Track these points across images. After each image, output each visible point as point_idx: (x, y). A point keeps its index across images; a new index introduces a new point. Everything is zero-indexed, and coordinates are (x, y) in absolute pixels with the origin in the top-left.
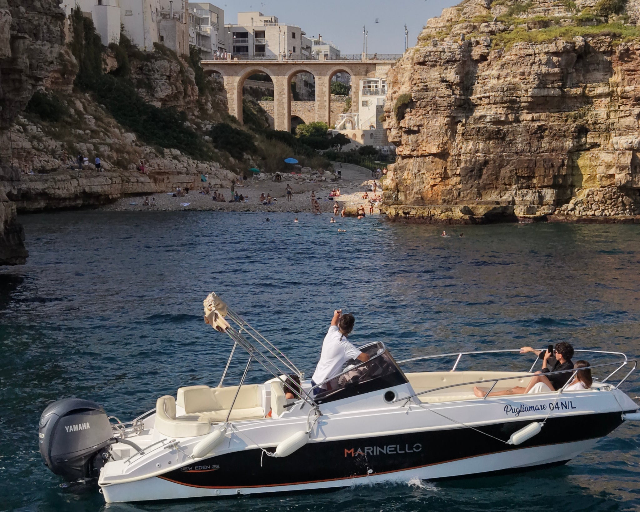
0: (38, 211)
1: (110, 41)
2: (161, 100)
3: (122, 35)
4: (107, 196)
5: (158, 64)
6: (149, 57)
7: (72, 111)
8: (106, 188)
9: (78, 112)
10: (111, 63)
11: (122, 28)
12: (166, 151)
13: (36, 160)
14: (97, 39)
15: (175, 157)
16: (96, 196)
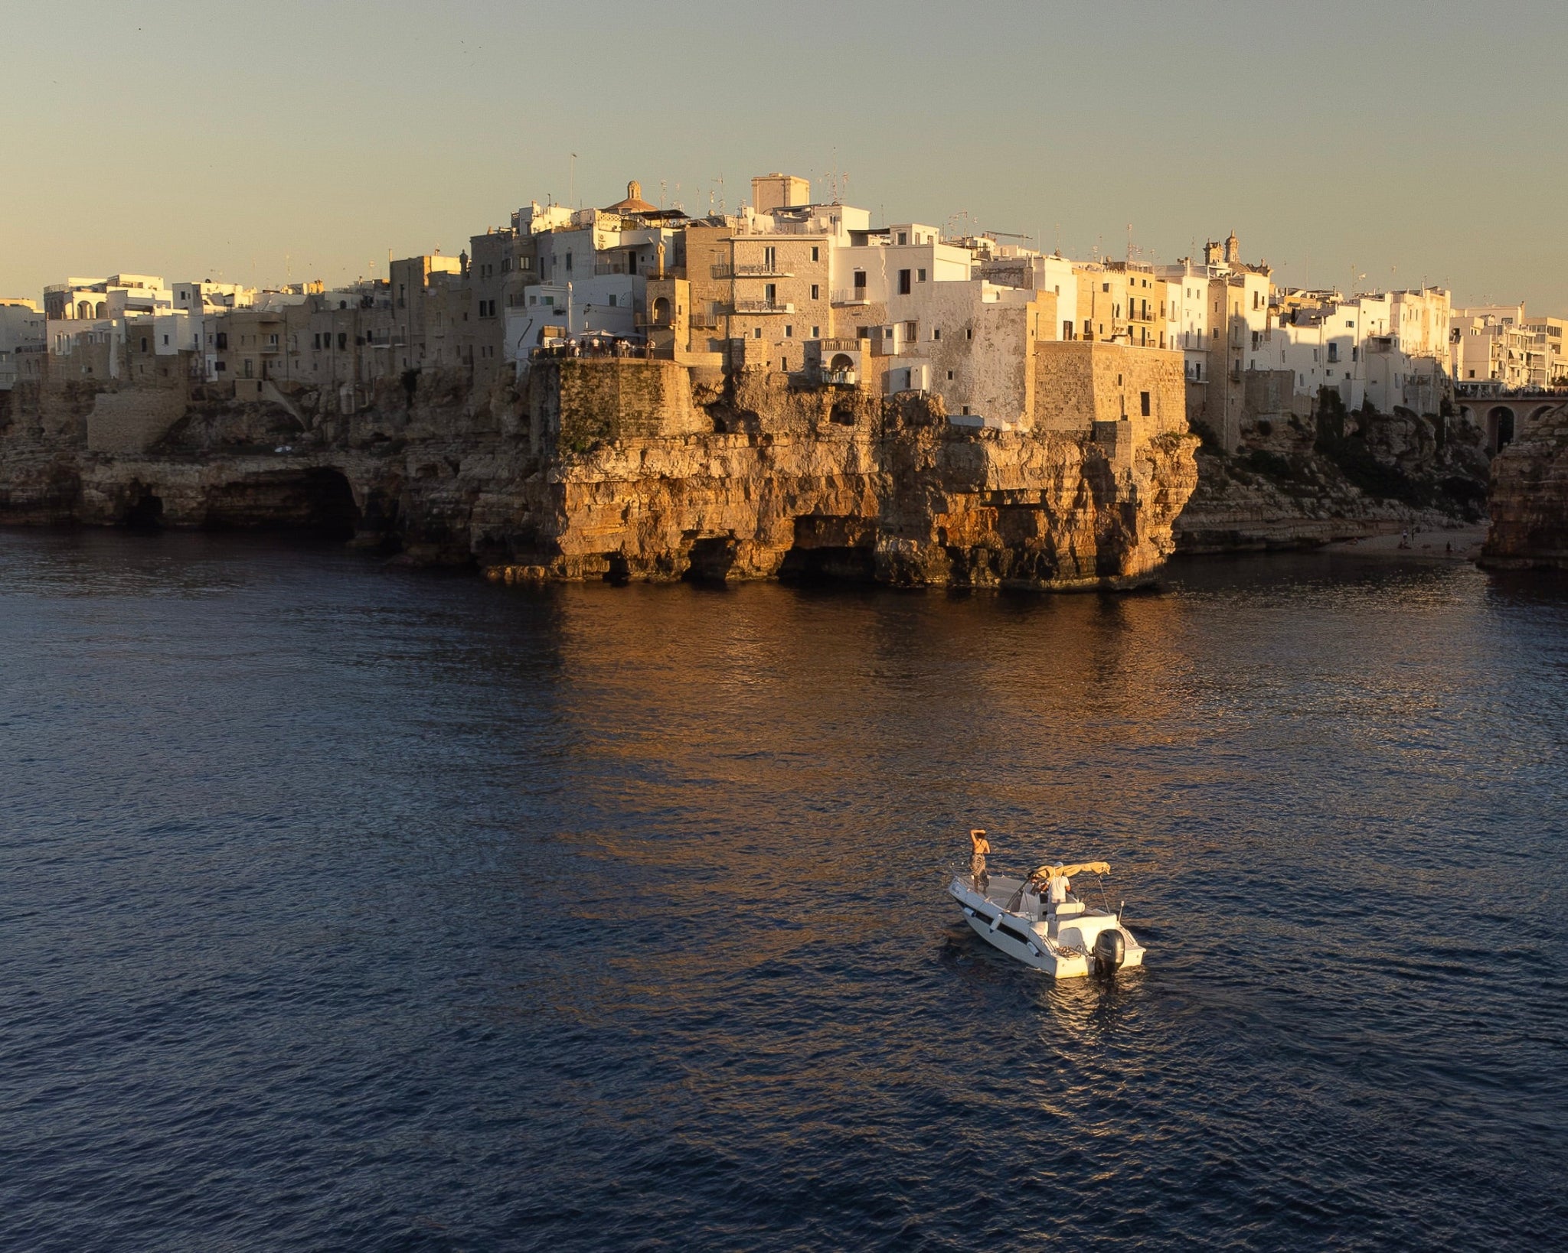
0: (1259, 551)
1: (1352, 408)
2: (1396, 456)
3: (1365, 401)
4: (1317, 540)
5: (1394, 426)
6: (1387, 419)
7: (1306, 471)
8: (1316, 534)
9: (1312, 471)
10: (1350, 427)
11: (1366, 395)
12: (1386, 501)
13: (1264, 512)
14: (1343, 407)
15: (1392, 507)
16: (1309, 540)
